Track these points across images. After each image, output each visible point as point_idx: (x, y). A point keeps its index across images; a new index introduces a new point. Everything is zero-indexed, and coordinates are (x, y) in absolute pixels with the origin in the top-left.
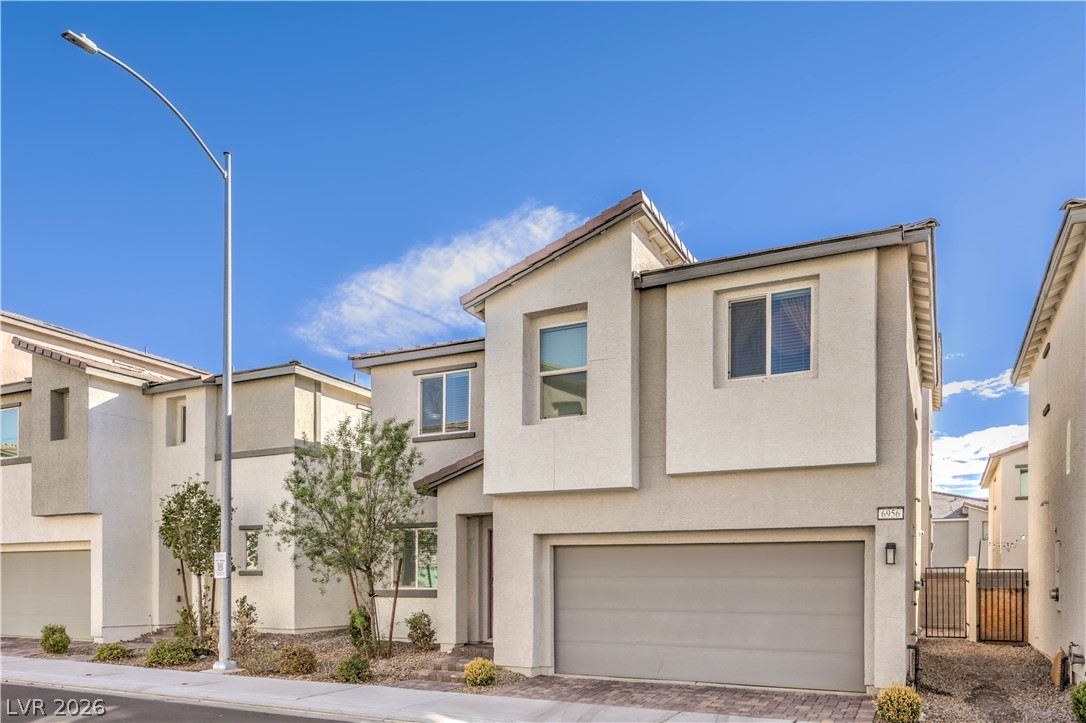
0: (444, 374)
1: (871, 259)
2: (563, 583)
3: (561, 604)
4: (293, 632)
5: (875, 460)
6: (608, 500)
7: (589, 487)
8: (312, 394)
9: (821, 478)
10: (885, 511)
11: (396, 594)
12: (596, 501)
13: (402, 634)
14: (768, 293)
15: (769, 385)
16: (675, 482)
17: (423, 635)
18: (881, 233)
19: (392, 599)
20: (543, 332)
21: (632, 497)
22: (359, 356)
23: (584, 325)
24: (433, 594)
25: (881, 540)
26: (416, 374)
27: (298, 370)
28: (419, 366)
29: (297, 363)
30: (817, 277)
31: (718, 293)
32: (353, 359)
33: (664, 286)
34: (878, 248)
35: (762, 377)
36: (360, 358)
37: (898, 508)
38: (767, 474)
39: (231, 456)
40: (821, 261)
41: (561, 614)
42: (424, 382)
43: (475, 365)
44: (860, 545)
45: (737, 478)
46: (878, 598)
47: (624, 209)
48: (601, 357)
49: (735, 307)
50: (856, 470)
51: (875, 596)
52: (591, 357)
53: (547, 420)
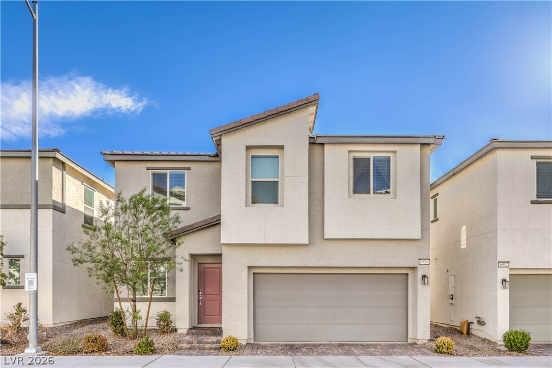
0: (168, 172)
1: (418, 148)
2: (259, 293)
3: (257, 305)
4: (51, 326)
5: (420, 238)
6: (291, 250)
7: (285, 243)
8: (61, 172)
9: (395, 244)
10: (422, 261)
11: (151, 300)
12: (284, 250)
13: (153, 324)
14: (372, 156)
15: (371, 200)
16: (326, 242)
17: (166, 325)
18: (427, 137)
19: (148, 303)
20: (253, 157)
21: (304, 249)
22: (109, 153)
23: (278, 157)
24: (173, 300)
25: (420, 274)
26: (148, 169)
27: (58, 156)
28: (150, 165)
29: (58, 151)
30: (395, 152)
31: (349, 152)
32: (104, 154)
33: (323, 144)
34: (421, 144)
35: (368, 195)
36: (110, 154)
37: (427, 259)
38: (371, 241)
39: (38, 207)
40: (397, 145)
41: (257, 310)
42: (153, 174)
43: (189, 169)
44: (405, 276)
45: (357, 242)
46: (418, 299)
47: (309, 101)
48: (292, 176)
49: (355, 159)
50: (410, 242)
51: (417, 298)
52: (286, 174)
53: (256, 205)
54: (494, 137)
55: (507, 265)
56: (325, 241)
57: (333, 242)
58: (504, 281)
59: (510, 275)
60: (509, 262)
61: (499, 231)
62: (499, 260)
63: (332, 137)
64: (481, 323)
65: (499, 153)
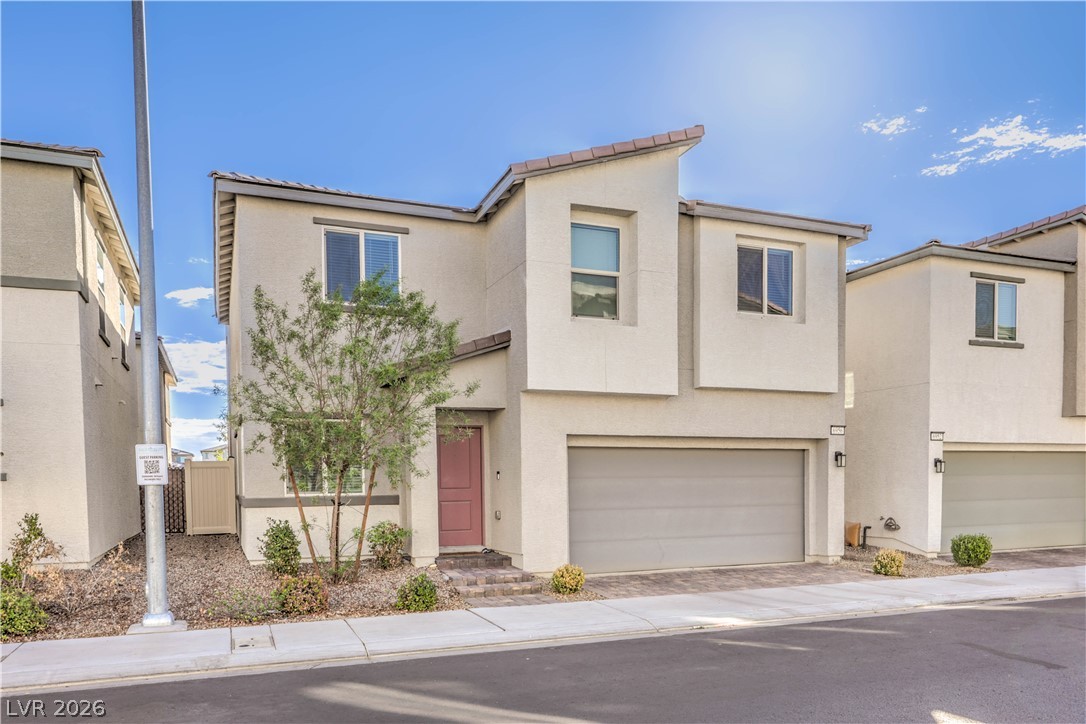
0: (362, 233)
1: (833, 242)
4: (85, 566)
5: (837, 391)
6: (641, 404)
8: (80, 204)
10: (836, 428)
11: (369, 501)
12: (630, 405)
14: (765, 247)
15: (765, 323)
16: (697, 394)
21: (672, 404)
25: (831, 451)
26: (317, 221)
27: (95, 167)
28: (321, 213)
29: (94, 154)
30: (800, 244)
31: (737, 236)
33: (692, 217)
34: (840, 236)
35: (761, 315)
36: (234, 180)
37: (842, 427)
40: (807, 233)
42: (328, 235)
43: (406, 232)
44: (800, 453)
45: (744, 395)
46: (830, 491)
47: (689, 136)
48: (650, 269)
49: (740, 250)
50: (819, 397)
51: (827, 490)
52: (641, 266)
53: (579, 318)
54: (934, 239)
55: (940, 436)
56: (695, 391)
57: (709, 393)
58: (937, 462)
59: (944, 452)
60: (943, 433)
61: (932, 384)
62: (932, 429)
63: (720, 207)
64: (891, 526)
65: (934, 262)
